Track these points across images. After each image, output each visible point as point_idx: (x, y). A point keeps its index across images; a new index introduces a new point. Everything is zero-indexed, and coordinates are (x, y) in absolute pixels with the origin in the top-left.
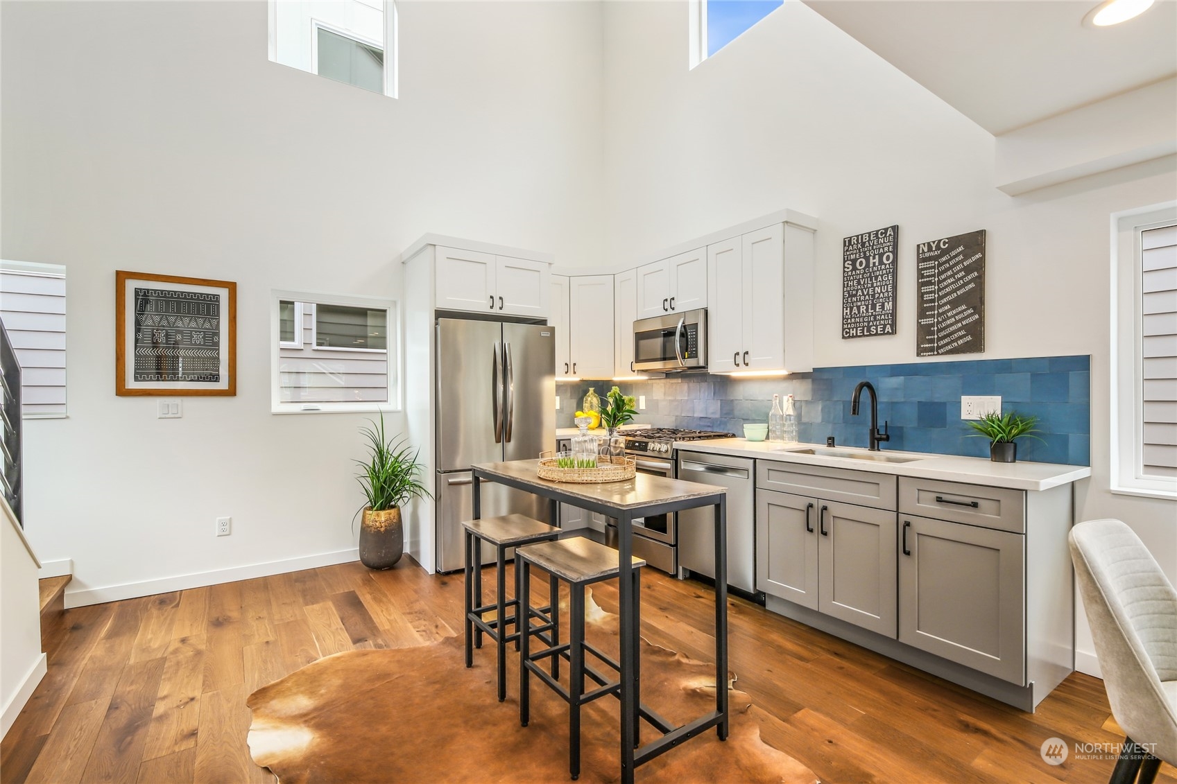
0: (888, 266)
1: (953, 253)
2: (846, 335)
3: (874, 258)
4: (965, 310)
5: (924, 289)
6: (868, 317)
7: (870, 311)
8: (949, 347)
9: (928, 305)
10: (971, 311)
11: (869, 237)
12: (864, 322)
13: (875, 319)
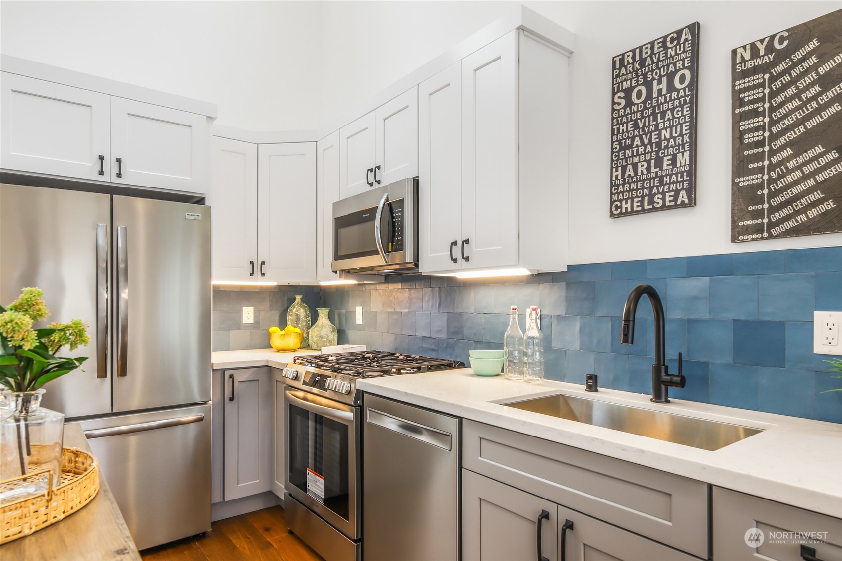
0: (682, 93)
1: (799, 55)
2: (617, 213)
3: (660, 82)
5: (744, 125)
6: (650, 179)
7: (653, 170)
8: (791, 224)
9: (751, 152)
10: (832, 156)
11: (653, 47)
12: (644, 187)
13: (661, 183)
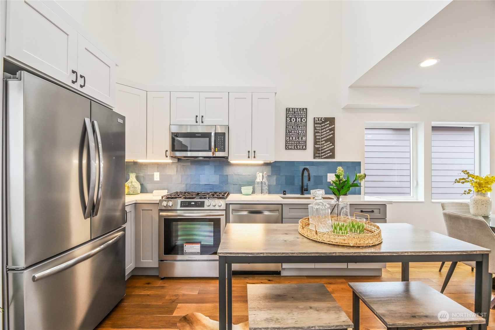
0: (304, 123)
1: (326, 123)
2: (287, 148)
3: (299, 119)
4: (330, 144)
5: (317, 134)
6: (296, 142)
7: (297, 139)
8: (325, 156)
9: (318, 140)
11: (297, 110)
12: (295, 143)
13: (299, 143)
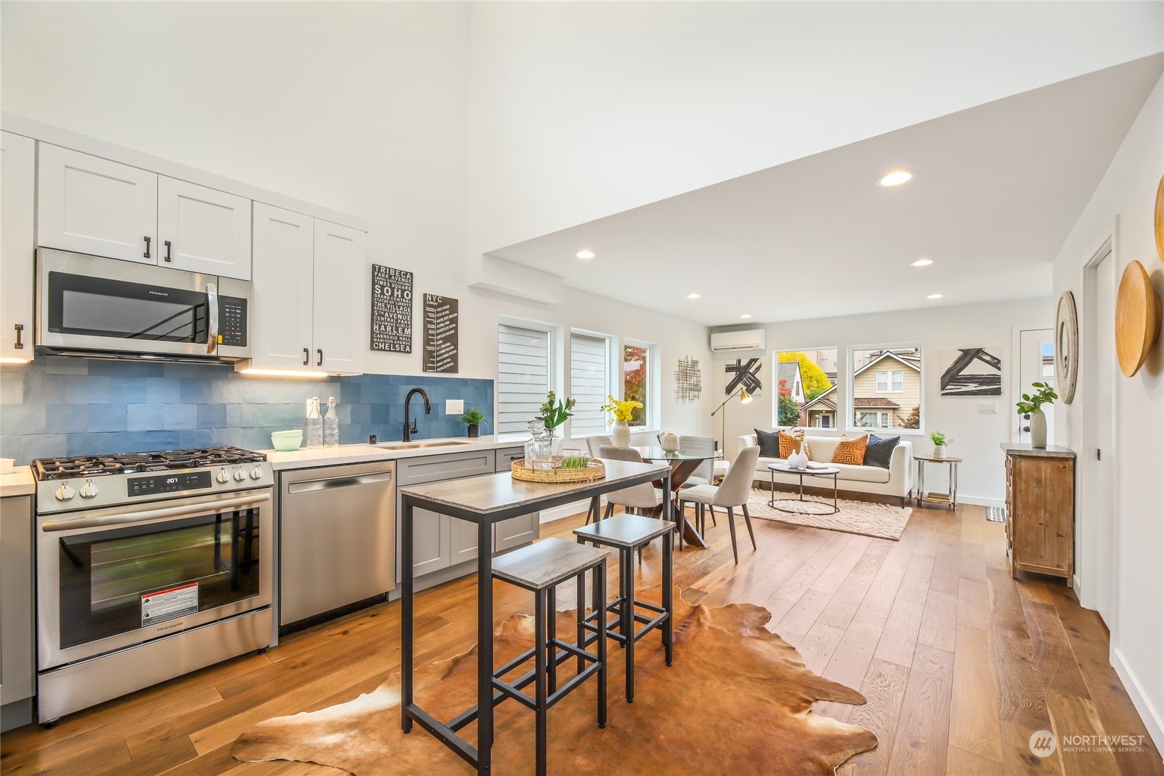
0: (407, 301)
1: (444, 308)
3: (398, 291)
4: (450, 346)
5: (428, 326)
6: (393, 336)
7: (394, 331)
8: (442, 368)
9: (431, 337)
10: (453, 347)
11: (395, 273)
12: (390, 339)
13: (398, 339)
